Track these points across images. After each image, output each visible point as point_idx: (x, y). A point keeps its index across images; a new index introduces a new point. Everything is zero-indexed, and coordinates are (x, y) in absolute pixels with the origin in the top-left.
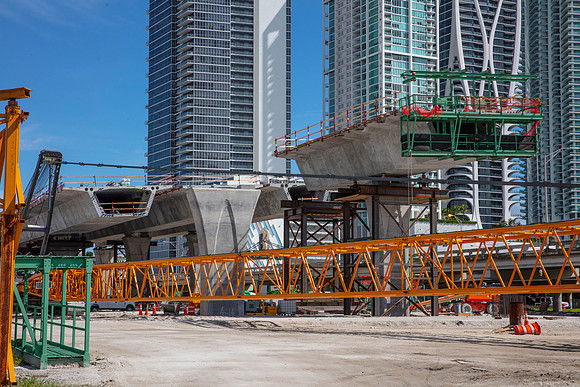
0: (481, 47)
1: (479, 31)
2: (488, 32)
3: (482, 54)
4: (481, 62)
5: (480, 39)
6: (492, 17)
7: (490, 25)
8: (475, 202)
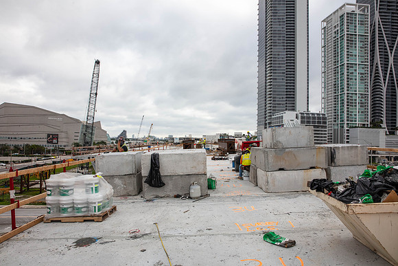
0: (388, 59)
1: (387, 52)
2: (391, 53)
3: (388, 62)
4: (388, 65)
5: (388, 55)
6: (393, 47)
7: (392, 50)
8: (384, 119)
